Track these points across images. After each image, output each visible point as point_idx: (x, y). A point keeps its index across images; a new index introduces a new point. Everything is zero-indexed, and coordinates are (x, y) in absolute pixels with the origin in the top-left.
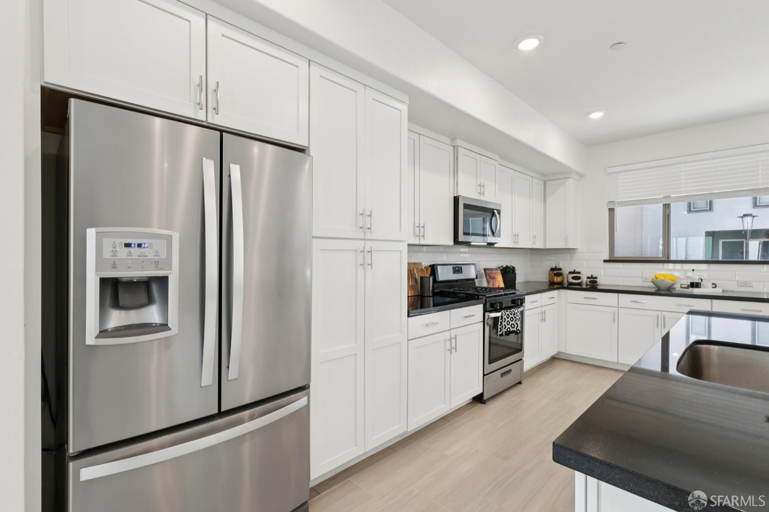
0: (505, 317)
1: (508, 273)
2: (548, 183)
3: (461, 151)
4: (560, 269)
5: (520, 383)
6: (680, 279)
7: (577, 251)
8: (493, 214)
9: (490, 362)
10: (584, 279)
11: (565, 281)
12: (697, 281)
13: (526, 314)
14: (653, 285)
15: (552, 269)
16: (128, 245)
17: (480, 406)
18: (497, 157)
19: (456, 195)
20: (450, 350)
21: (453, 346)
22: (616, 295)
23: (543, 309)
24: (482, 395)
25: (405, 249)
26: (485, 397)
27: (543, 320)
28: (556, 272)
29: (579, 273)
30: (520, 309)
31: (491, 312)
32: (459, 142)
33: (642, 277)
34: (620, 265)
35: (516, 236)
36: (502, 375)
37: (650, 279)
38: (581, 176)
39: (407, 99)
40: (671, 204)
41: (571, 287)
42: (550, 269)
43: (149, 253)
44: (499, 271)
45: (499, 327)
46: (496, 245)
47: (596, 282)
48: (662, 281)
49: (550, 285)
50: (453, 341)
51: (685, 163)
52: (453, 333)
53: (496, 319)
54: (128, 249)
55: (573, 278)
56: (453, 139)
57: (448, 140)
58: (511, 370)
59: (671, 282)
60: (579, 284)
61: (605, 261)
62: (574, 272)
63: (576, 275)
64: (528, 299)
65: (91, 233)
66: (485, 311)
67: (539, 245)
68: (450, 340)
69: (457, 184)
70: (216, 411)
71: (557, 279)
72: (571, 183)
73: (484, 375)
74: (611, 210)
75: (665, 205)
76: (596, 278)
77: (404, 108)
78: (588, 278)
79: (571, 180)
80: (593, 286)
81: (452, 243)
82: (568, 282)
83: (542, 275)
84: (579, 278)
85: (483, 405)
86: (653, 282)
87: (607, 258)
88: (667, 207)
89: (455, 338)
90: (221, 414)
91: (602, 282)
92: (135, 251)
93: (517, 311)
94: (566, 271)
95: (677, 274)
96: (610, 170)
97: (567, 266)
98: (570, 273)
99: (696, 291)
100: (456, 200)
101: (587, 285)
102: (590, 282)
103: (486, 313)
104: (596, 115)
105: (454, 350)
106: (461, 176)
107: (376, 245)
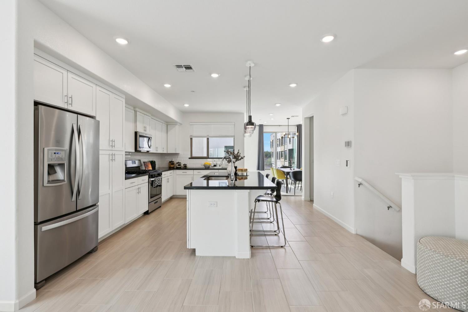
0: (156, 180)
1: (153, 163)
2: (168, 126)
3: (138, 113)
4: (173, 162)
5: (160, 207)
6: (211, 164)
7: (180, 154)
8: (149, 139)
9: (151, 197)
10: (182, 165)
11: (175, 167)
12: (216, 164)
13: (163, 179)
14: (204, 166)
15: (170, 162)
16: (55, 153)
17: (147, 215)
18: (150, 115)
19: (136, 131)
20: (138, 193)
21: (139, 191)
22: (193, 170)
23: (168, 177)
24: (148, 211)
25: (124, 153)
26: (149, 212)
27: (168, 182)
28: (172, 163)
29: (180, 163)
30: (161, 177)
31: (151, 178)
32: (137, 109)
33: (201, 164)
34: (194, 160)
35: (157, 148)
36: (155, 203)
37: (203, 165)
38: (181, 124)
39: (124, 97)
40: (209, 138)
41: (178, 168)
42: (169, 162)
43: (60, 156)
44: (150, 163)
45: (154, 184)
46: (150, 152)
47: (186, 166)
48: (207, 165)
49: (169, 168)
50: (139, 189)
51: (213, 125)
52: (139, 186)
53: (152, 181)
54: (55, 154)
55: (178, 165)
56: (134, 108)
57: (132, 108)
58: (157, 201)
59: (209, 165)
60: (180, 167)
61: (189, 158)
62: (178, 163)
63: (179, 164)
64: (163, 173)
65: (46, 149)
66: (149, 178)
67: (165, 152)
68: (138, 189)
69: (136, 127)
70: (75, 210)
71: (172, 166)
72: (177, 127)
73: (149, 203)
74: (191, 139)
75: (207, 138)
76: (186, 165)
77: (124, 101)
78: (184, 165)
79: (177, 126)
80: (185, 168)
81: (134, 151)
82: (176, 167)
83: (166, 164)
84: (180, 165)
85: (148, 215)
86: (204, 165)
87: (190, 157)
88: (208, 139)
89: (140, 188)
90: (77, 211)
91: (189, 166)
92: (57, 155)
93: (160, 177)
94: (175, 162)
95: (211, 162)
96: (191, 124)
97: (176, 160)
98: (177, 163)
99: (215, 168)
100: (136, 133)
101: (183, 168)
102: (184, 166)
103: (150, 179)
104: (186, 105)
105: (139, 193)
106: (138, 123)
107: (116, 153)
